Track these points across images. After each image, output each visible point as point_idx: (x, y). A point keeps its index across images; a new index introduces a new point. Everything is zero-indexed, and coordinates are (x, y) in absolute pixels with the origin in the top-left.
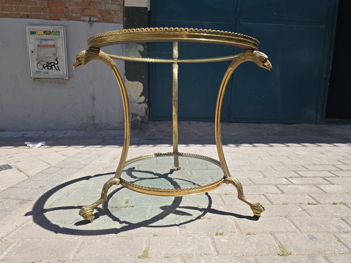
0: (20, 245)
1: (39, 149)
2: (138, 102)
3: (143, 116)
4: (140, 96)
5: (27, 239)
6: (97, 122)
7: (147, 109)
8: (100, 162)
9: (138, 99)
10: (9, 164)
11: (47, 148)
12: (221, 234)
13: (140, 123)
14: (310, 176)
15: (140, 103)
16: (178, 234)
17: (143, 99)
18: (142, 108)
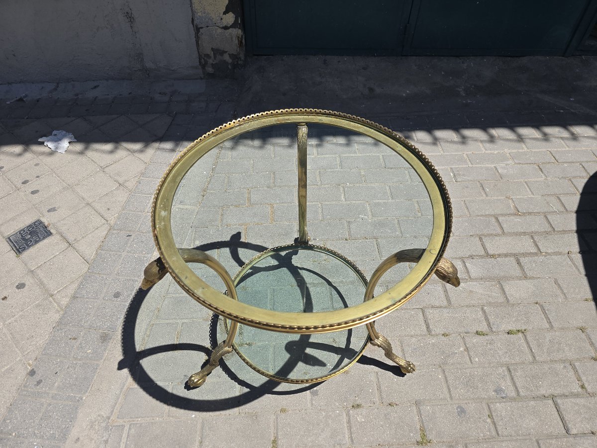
0: (133, 431)
1: (70, 157)
2: (221, 26)
3: (236, 54)
4: (225, 13)
5: (137, 418)
6: (149, 65)
7: (242, 39)
8: (181, 206)
9: (222, 19)
10: (43, 220)
11: (81, 153)
12: (358, 406)
13: (230, 67)
14: (500, 252)
15: (226, 28)
16: (309, 405)
17: (230, 18)
18: (232, 38)
